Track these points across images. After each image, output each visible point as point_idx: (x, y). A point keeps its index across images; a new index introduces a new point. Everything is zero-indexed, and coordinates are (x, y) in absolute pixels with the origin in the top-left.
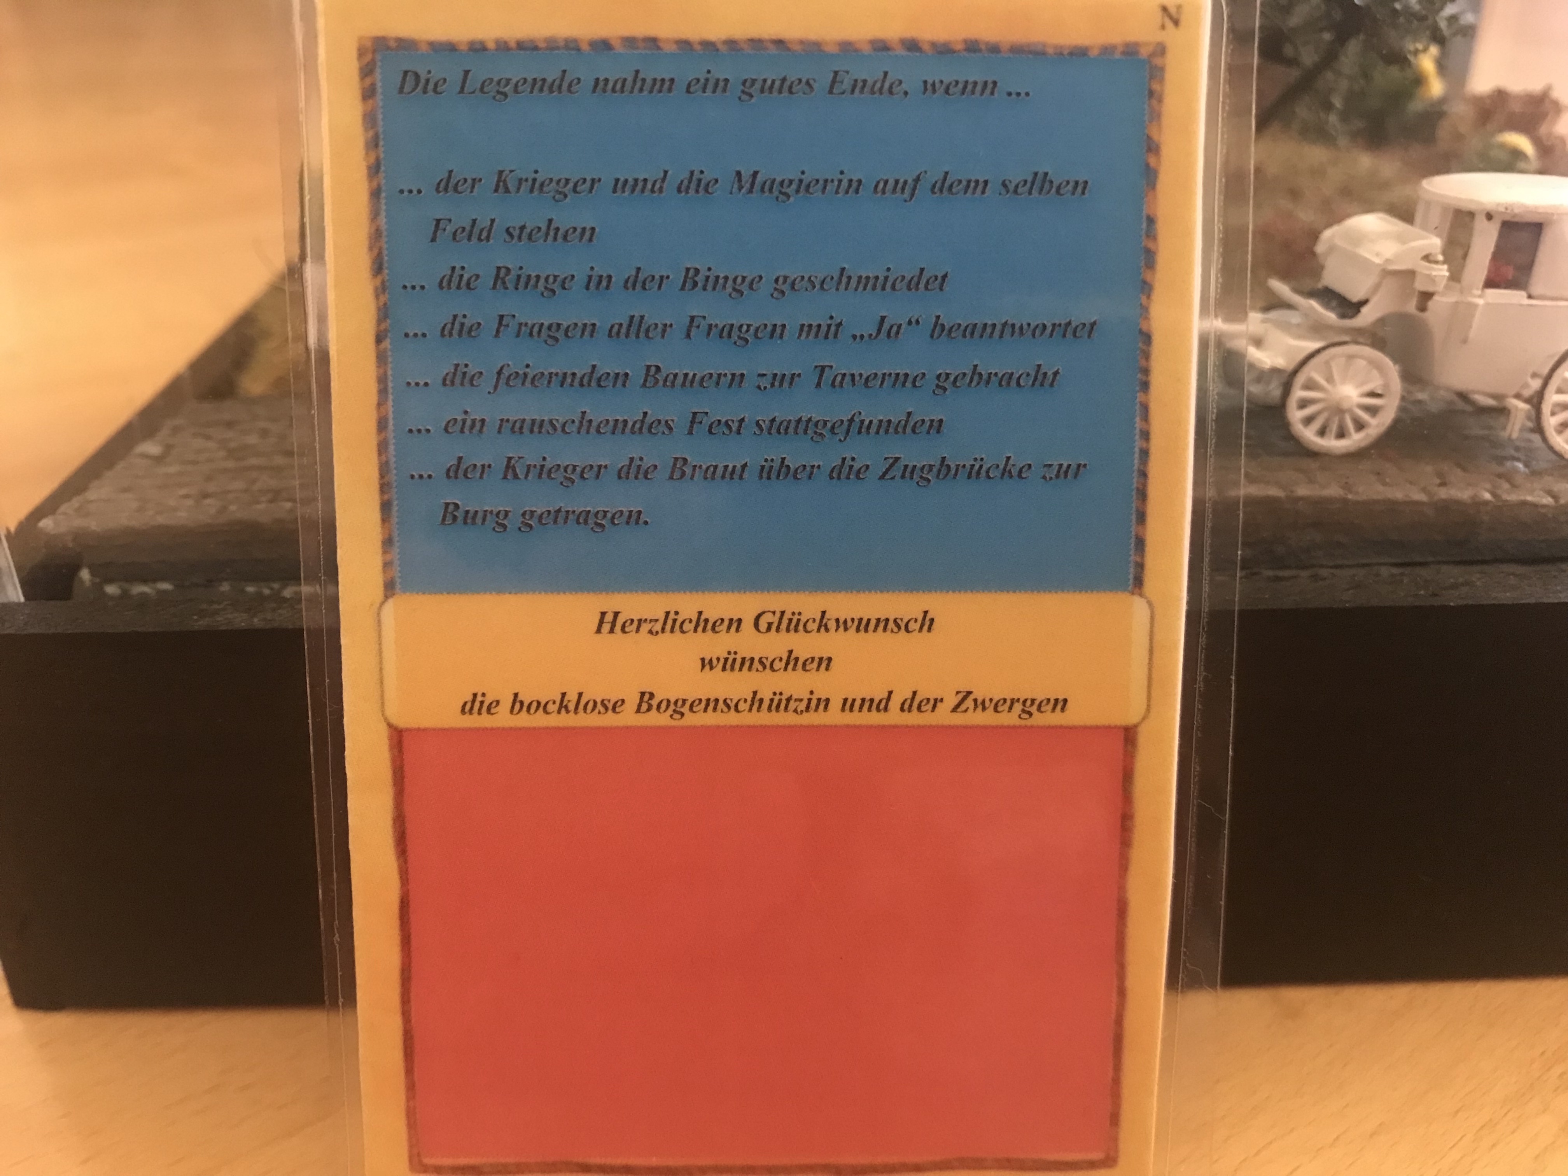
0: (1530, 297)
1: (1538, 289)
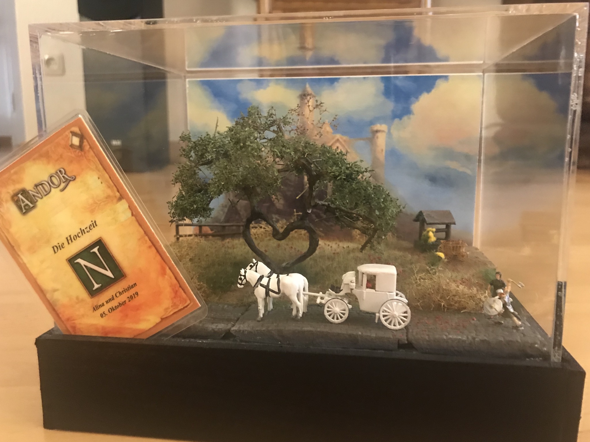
0: (376, 291)
1: (377, 289)
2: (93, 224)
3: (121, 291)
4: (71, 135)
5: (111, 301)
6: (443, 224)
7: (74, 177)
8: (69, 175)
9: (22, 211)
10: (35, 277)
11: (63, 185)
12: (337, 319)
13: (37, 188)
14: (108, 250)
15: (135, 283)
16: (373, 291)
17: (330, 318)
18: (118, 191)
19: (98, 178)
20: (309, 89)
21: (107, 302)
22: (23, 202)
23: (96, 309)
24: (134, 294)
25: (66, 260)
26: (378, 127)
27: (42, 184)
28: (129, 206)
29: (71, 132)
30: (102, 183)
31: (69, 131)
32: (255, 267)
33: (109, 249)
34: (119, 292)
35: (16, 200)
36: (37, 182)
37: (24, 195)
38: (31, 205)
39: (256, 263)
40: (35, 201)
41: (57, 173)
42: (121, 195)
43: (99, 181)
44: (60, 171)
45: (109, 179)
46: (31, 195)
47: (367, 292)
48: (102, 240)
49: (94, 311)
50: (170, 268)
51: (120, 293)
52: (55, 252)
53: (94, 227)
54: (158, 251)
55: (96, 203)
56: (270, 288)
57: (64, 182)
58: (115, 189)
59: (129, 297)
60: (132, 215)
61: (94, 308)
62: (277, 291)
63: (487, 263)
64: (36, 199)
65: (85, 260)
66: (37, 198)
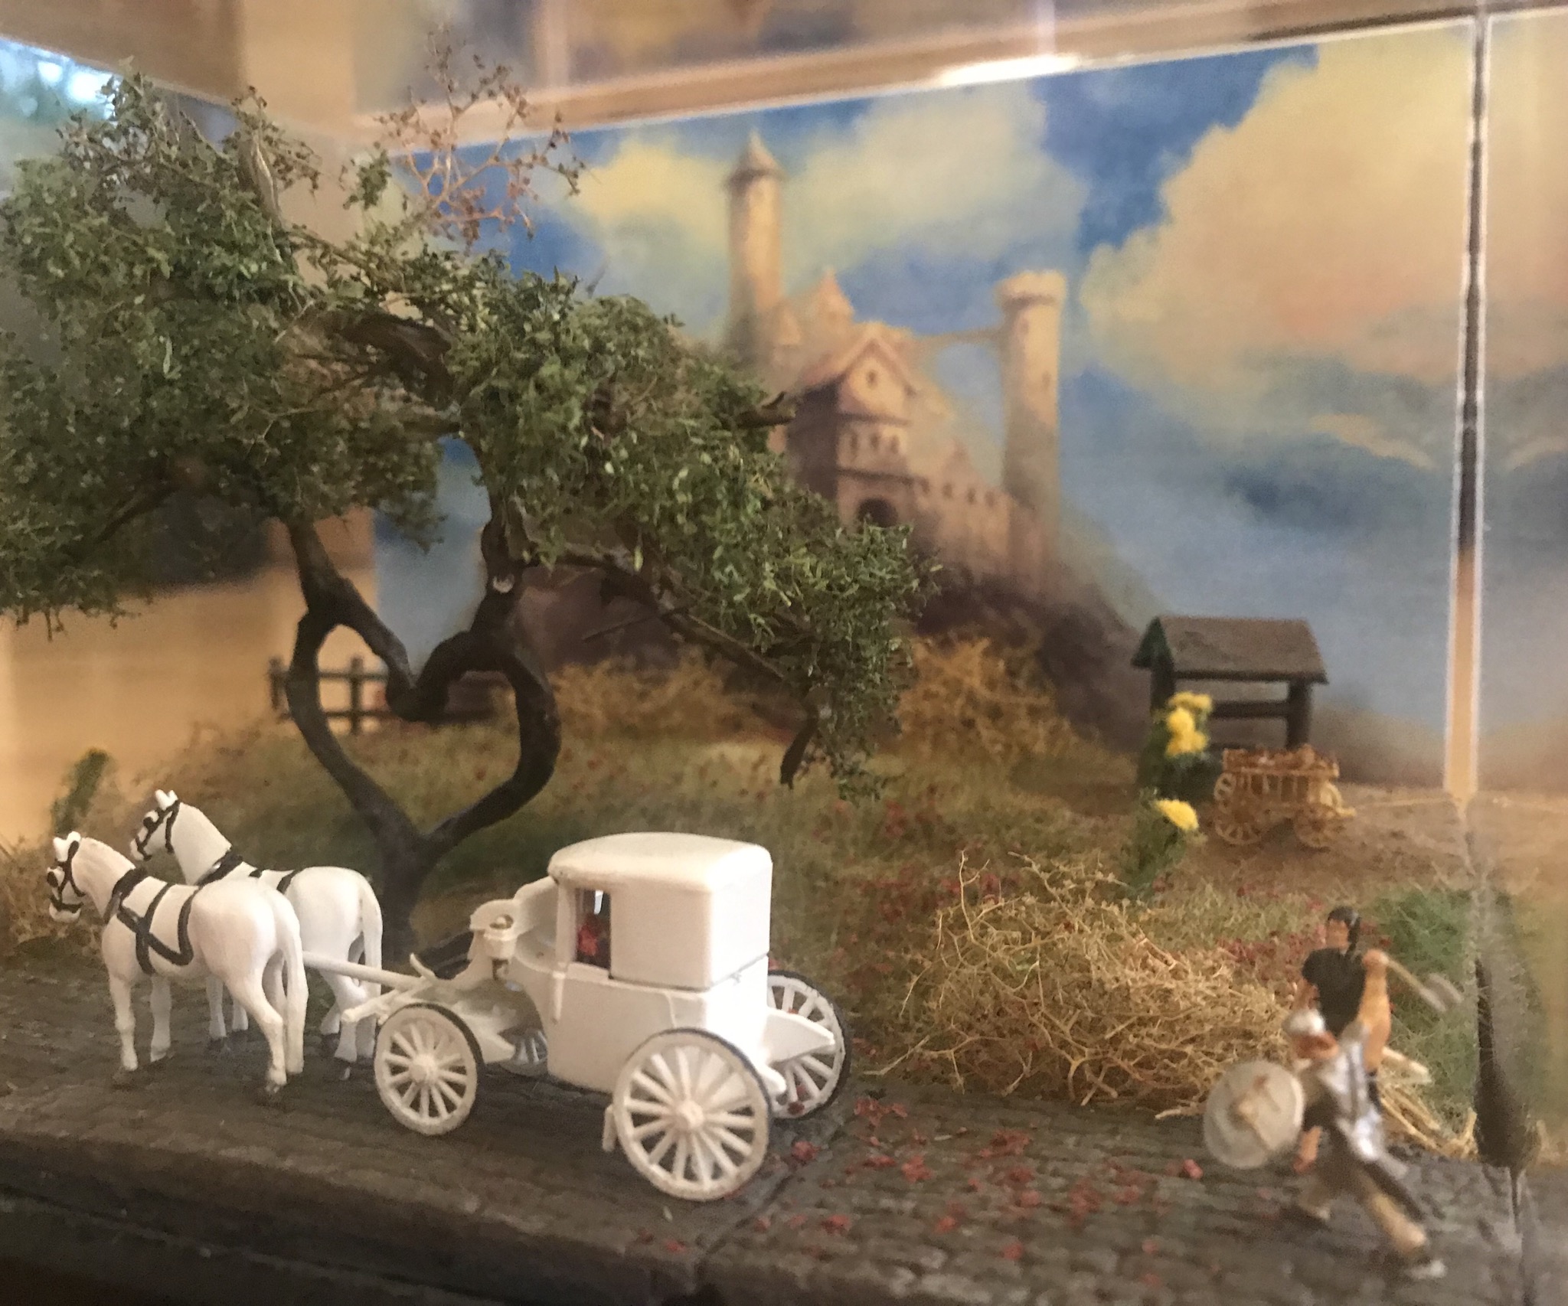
0: (611, 977)
1: (615, 968)
6: (1271, 677)
12: (433, 1112)
16: (593, 974)
17: (398, 1104)
20: (762, 155)
26: (1025, 282)
32: (162, 827)
39: (169, 809)
47: (567, 982)
56: (151, 931)
62: (175, 947)
63: (1433, 863)
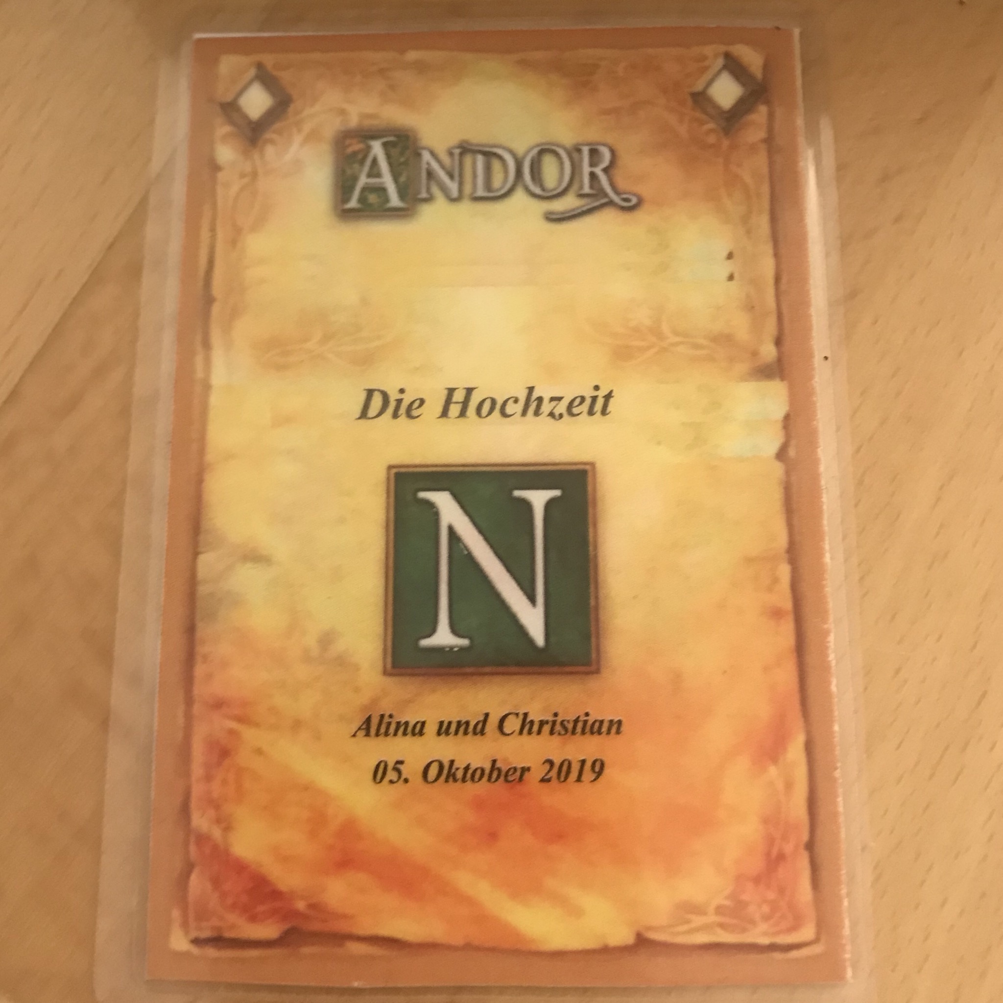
2: (594, 399)
3: (535, 716)
4: (720, 62)
5: (466, 733)
7: (634, 201)
8: (622, 184)
9: (346, 199)
10: (210, 457)
11: (569, 202)
13: (461, 154)
14: (591, 530)
15: (620, 722)
18: (778, 342)
19: (725, 254)
21: (443, 729)
22: (374, 172)
23: (373, 731)
24: (583, 762)
25: (390, 467)
27: (489, 155)
28: (787, 418)
29: (727, 56)
30: (731, 278)
31: (723, 48)
33: (595, 525)
34: (526, 715)
35: (350, 150)
36: (478, 136)
37: (395, 152)
38: (395, 200)
40: (424, 195)
41: (579, 151)
42: (780, 360)
43: (724, 269)
44: (594, 153)
45: (771, 281)
46: (424, 166)
48: (590, 474)
49: (362, 733)
50: (809, 747)
51: (527, 726)
52: (364, 415)
53: (591, 412)
54: (800, 648)
55: (660, 336)
57: (581, 196)
58: (770, 327)
59: (557, 762)
60: (781, 454)
61: (368, 720)
64: (428, 190)
65: (467, 512)
66: (435, 190)
